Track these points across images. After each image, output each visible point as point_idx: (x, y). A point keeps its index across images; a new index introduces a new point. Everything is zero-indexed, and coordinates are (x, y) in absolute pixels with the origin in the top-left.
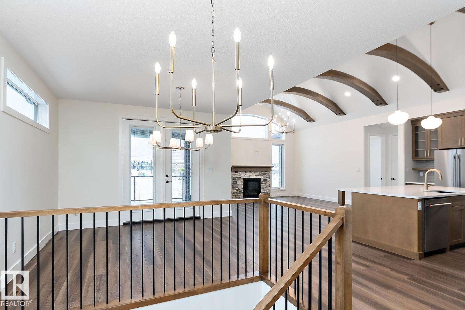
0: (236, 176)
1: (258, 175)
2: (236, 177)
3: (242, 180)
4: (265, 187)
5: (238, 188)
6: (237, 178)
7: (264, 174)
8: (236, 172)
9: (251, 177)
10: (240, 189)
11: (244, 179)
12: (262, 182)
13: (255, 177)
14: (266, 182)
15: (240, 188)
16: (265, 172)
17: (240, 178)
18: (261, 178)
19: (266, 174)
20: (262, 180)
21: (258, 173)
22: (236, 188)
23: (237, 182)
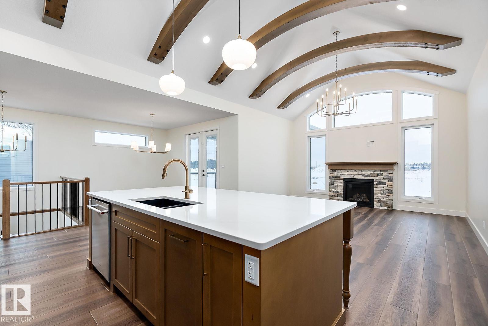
0: (333, 175)
1: (368, 176)
2: (333, 177)
3: (342, 181)
4: (382, 194)
5: (335, 190)
6: (335, 177)
7: (378, 175)
8: (334, 170)
9: (355, 177)
10: (338, 192)
11: (345, 179)
12: (375, 186)
13: (363, 178)
14: (382, 186)
15: (338, 190)
16: (381, 171)
17: (338, 178)
18: (374, 179)
19: (384, 174)
20: (375, 183)
21: (368, 173)
22: (333, 190)
23: (335, 183)
